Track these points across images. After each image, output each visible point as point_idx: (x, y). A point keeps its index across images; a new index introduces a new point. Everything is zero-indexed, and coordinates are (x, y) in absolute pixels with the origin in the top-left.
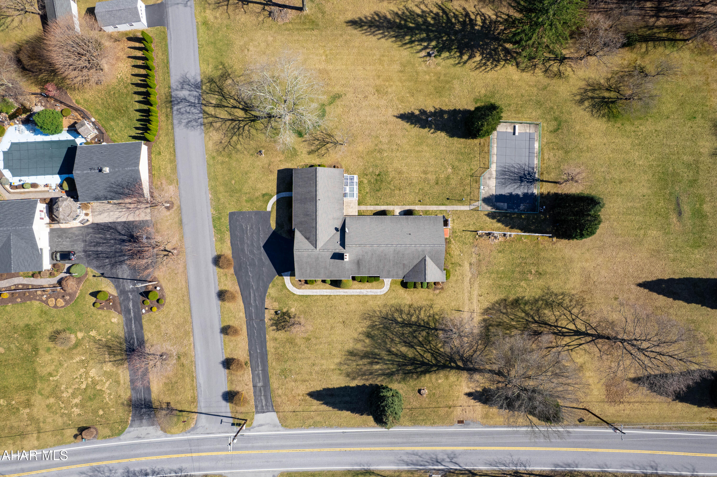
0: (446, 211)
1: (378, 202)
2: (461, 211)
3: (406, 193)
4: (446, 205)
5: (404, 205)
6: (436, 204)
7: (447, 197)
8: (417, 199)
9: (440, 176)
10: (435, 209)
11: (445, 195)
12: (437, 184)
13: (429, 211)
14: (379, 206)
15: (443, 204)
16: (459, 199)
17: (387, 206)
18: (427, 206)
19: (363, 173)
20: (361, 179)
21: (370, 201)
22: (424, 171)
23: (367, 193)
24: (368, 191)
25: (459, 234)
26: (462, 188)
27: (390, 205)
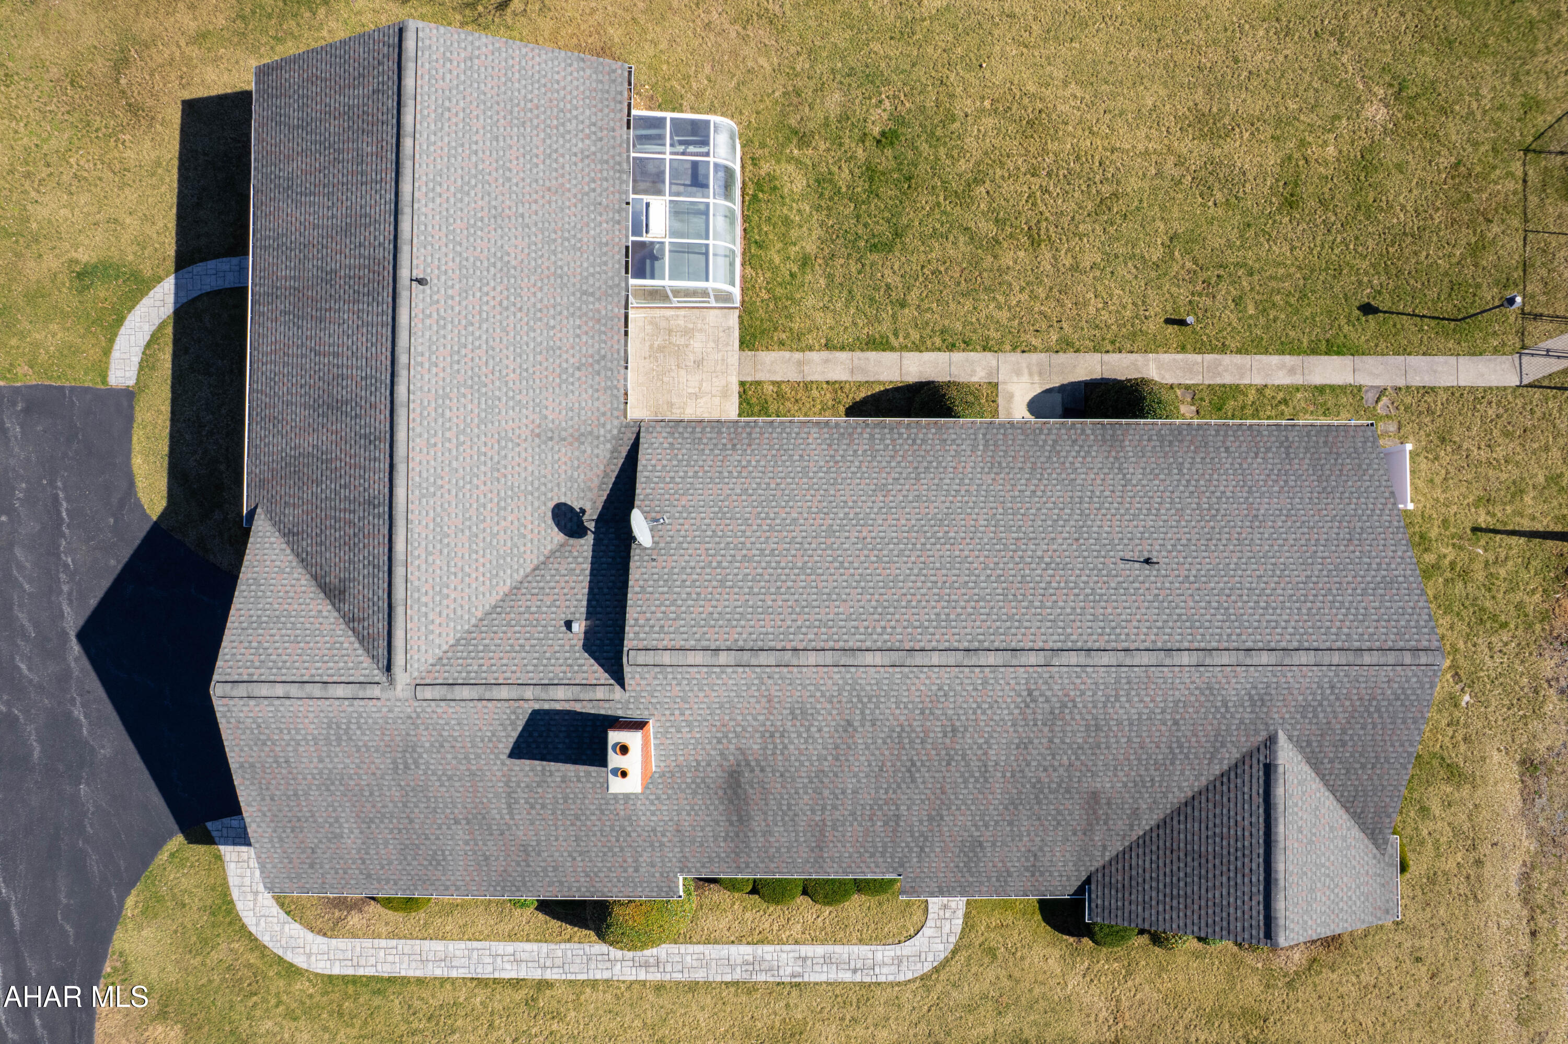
0: (1356, 391)
1: (885, 327)
2: (1456, 393)
3: (1075, 268)
4: (1354, 351)
5: (1065, 345)
6: (1287, 348)
7: (1365, 296)
8: (1157, 308)
9: (1313, 151)
10: (1282, 379)
11: (1347, 281)
12: (1291, 203)
13: (1236, 390)
14: (889, 358)
15: (1333, 348)
16: (1447, 308)
17: (943, 357)
18: (1228, 360)
19: (781, 125)
20: (766, 168)
21: (824, 320)
22: (1201, 117)
23: (805, 262)
24: (811, 247)
25: (1450, 553)
26: (1466, 236)
27: (968, 345)
